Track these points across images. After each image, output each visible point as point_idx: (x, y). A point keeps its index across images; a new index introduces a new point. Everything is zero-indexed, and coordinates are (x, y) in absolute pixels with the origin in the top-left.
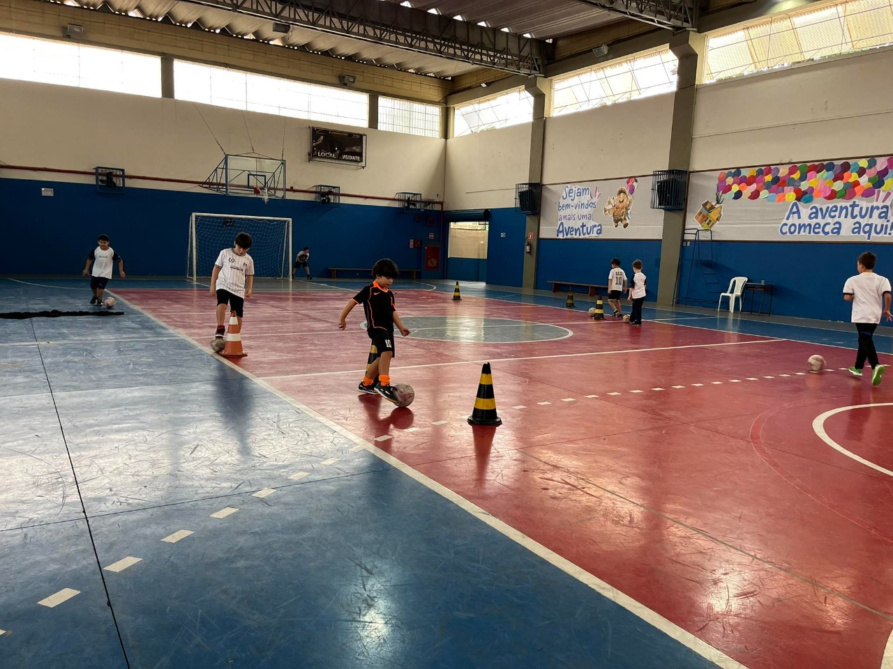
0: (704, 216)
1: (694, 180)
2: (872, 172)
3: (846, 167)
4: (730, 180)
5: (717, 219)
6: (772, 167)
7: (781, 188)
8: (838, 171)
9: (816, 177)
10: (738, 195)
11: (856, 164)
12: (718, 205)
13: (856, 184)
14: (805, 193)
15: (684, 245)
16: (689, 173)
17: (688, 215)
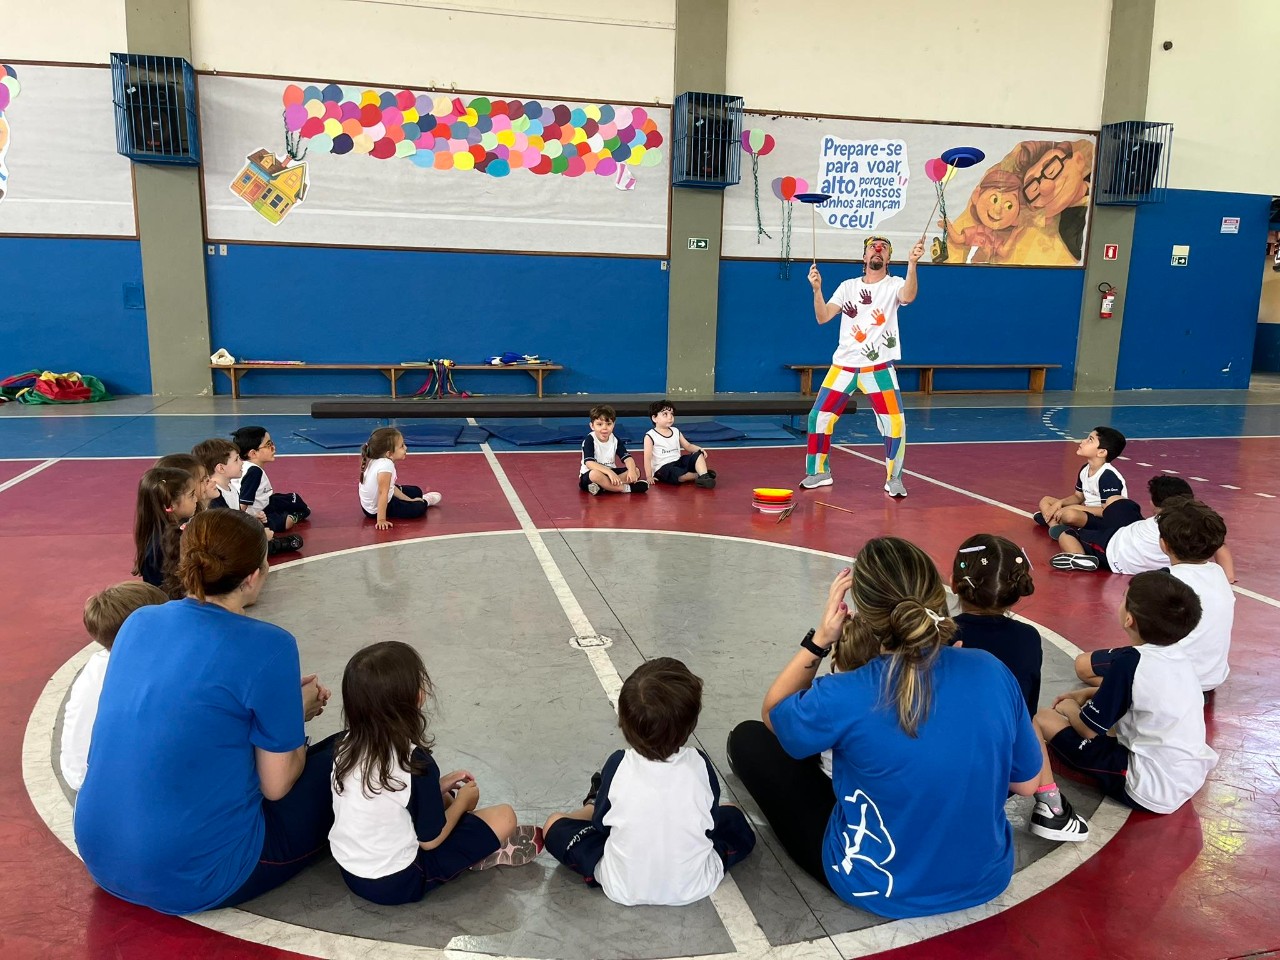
0: (258, 186)
1: (208, 90)
2: (608, 131)
3: (563, 115)
4: (315, 109)
5: (297, 196)
6: (416, 94)
7: (440, 140)
8: (552, 120)
9: (509, 127)
10: (343, 145)
11: (580, 112)
12: (292, 163)
13: (584, 148)
14: (492, 156)
15: (210, 253)
16: (195, 73)
17: (208, 179)
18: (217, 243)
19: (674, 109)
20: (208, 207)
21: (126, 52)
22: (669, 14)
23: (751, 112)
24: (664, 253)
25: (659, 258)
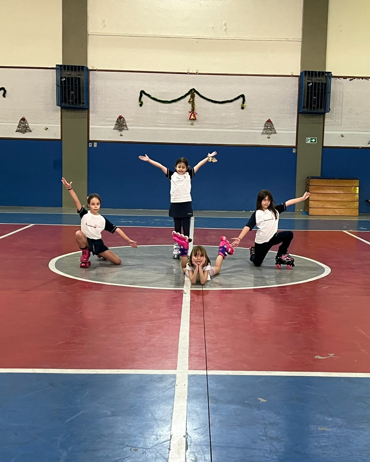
15: (90, 146)
16: (88, 71)
17: (91, 115)
18: (93, 142)
19: (300, 77)
20: (90, 126)
21: (61, 64)
22: (299, 35)
23: (339, 77)
24: (295, 145)
25: (292, 148)
